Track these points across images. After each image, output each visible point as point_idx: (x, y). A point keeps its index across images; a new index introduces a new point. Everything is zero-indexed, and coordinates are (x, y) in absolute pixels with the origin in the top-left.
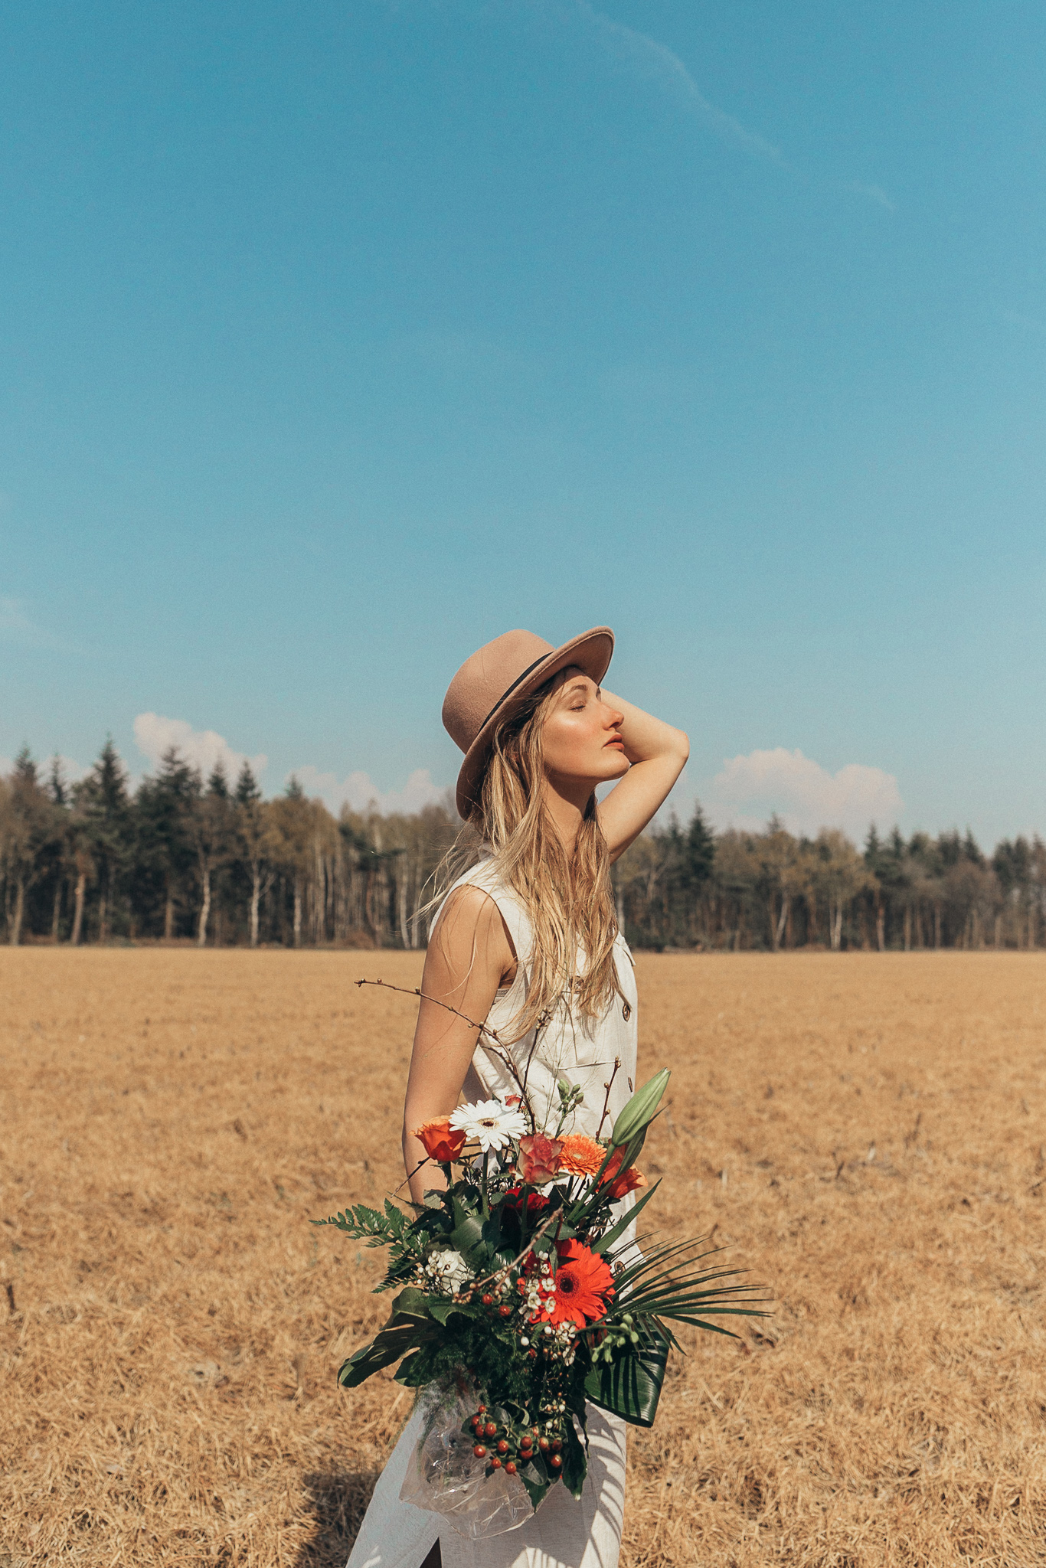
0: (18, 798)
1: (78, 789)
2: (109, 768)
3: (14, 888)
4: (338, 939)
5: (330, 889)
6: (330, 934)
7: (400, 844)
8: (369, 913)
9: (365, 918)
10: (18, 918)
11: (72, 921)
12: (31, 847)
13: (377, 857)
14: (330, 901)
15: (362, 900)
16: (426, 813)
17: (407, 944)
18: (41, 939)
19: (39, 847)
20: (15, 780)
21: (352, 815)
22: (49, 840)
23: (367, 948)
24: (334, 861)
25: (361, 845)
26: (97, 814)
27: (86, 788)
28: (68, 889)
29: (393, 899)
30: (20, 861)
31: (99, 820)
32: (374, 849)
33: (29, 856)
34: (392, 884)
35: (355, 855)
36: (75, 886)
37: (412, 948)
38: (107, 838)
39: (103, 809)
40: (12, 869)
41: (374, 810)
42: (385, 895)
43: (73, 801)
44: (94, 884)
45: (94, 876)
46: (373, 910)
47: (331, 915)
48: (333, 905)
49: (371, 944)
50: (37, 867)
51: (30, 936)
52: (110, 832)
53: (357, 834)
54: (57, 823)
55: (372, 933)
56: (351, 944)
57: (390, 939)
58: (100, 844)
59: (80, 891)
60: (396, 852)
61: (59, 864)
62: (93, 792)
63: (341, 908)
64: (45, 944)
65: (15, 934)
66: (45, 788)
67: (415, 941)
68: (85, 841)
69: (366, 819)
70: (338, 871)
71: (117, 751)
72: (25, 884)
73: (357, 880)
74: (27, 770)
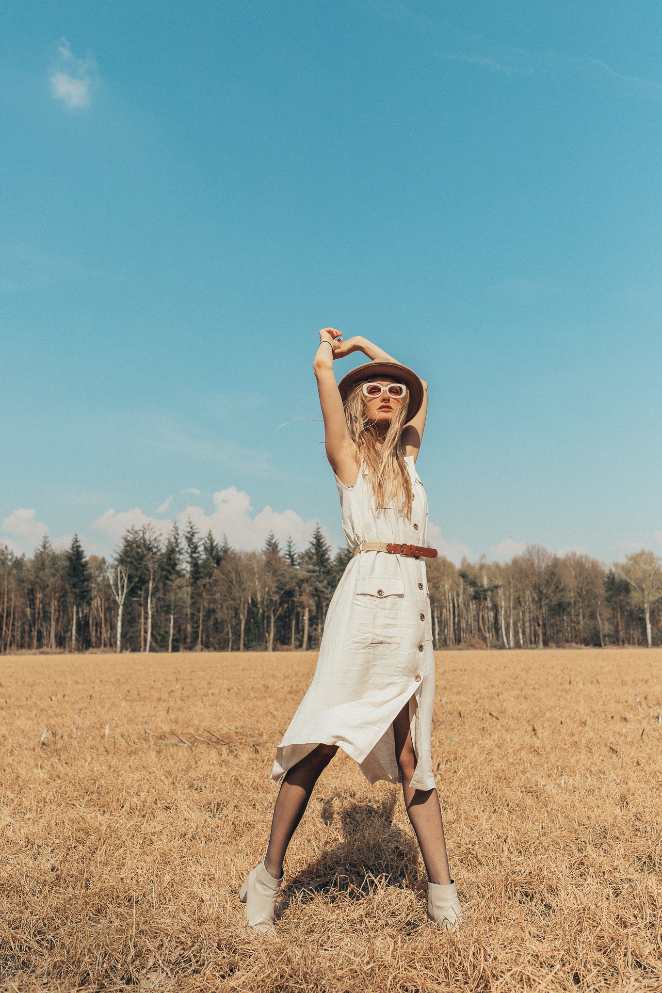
0: (269, 563)
1: (302, 557)
2: (318, 544)
3: (269, 617)
4: (462, 643)
5: (456, 613)
6: (458, 641)
7: (499, 582)
8: (482, 628)
9: (479, 630)
10: (272, 635)
11: (303, 636)
12: (278, 593)
13: (485, 591)
14: (456, 620)
15: (477, 618)
16: (515, 562)
17: (507, 646)
18: (285, 647)
19: (282, 592)
20: (265, 553)
21: (469, 565)
22: (287, 587)
23: (481, 648)
24: (458, 595)
25: (473, 584)
26: (314, 571)
27: (308, 555)
28: (298, 616)
29: (496, 617)
30: (271, 601)
31: (315, 574)
32: (482, 586)
33: (276, 598)
34: (495, 608)
35: (471, 590)
36: (303, 616)
37: (510, 648)
38: (320, 586)
39: (317, 568)
40: (267, 606)
41: (484, 561)
42: (492, 614)
43: (299, 564)
44: (314, 614)
45: (314, 608)
46: (484, 624)
47: (458, 629)
48: (459, 621)
49: (484, 647)
50: (281, 604)
51: (279, 646)
52: (320, 582)
53: (471, 577)
54: (292, 578)
55: (484, 639)
56: (472, 646)
57: (495, 642)
58: (316, 589)
59: (306, 618)
60: (496, 587)
61: (293, 601)
62: (310, 558)
63: (463, 624)
64: (287, 650)
65: (270, 645)
66: (284, 557)
67: (512, 644)
68: (307, 588)
69: (477, 567)
70: (461, 600)
71: (323, 533)
72: (275, 615)
73: (473, 606)
74: (273, 547)
